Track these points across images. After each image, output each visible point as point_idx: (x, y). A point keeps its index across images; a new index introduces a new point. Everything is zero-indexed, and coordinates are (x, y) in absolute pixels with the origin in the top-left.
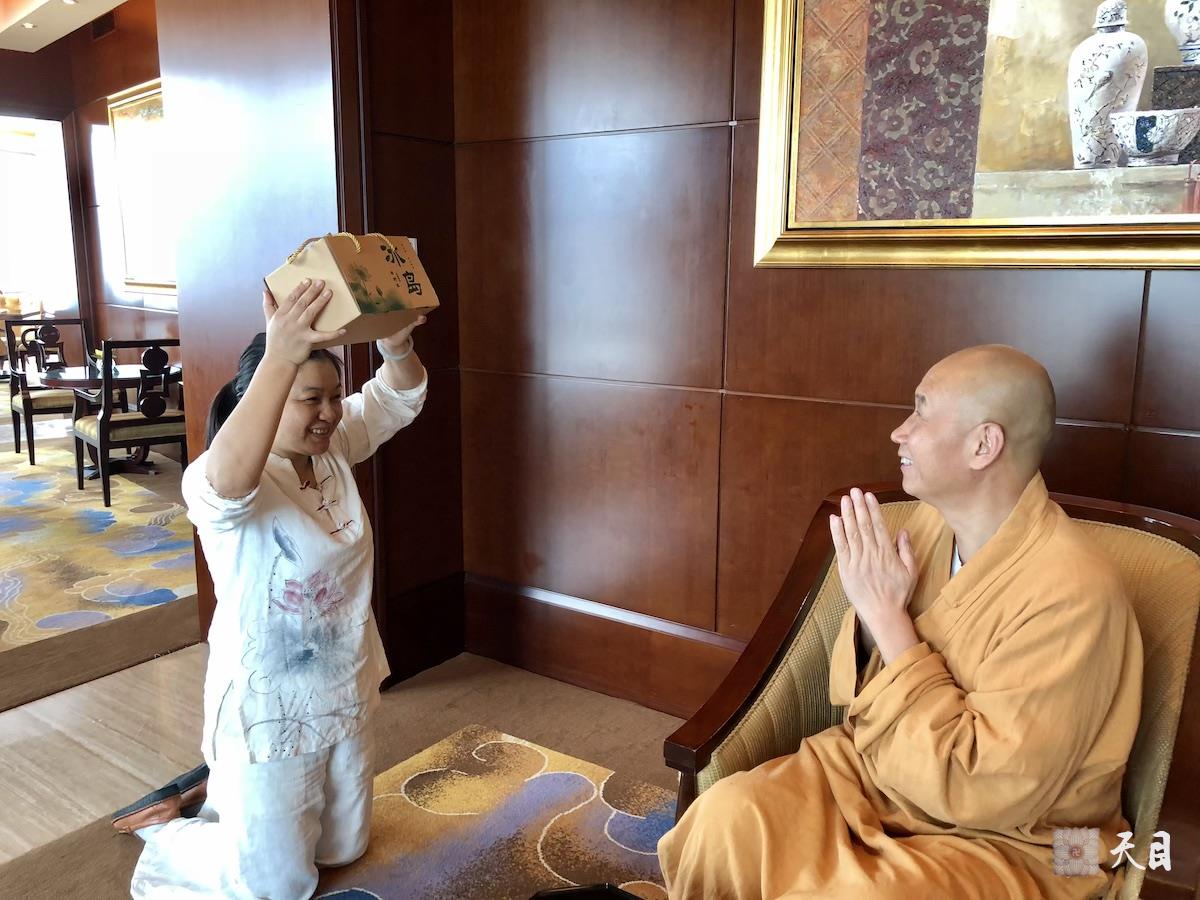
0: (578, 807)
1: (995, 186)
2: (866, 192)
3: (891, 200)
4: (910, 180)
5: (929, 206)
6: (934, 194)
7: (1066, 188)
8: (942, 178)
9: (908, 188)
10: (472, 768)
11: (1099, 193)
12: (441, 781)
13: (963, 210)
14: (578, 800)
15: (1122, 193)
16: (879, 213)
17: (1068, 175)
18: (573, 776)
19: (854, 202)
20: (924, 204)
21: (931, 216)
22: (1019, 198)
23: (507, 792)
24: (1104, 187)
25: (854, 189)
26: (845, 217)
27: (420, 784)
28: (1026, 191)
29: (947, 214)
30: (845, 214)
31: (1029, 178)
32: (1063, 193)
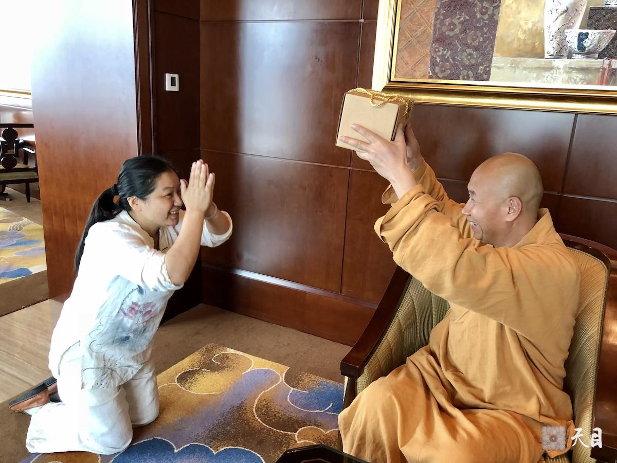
0: (272, 388)
1: (503, 65)
2: (434, 64)
3: (447, 69)
4: (458, 58)
5: (468, 74)
6: (471, 67)
7: (539, 68)
8: (474, 58)
9: (456, 63)
10: (213, 368)
11: (556, 72)
12: (196, 375)
13: (485, 77)
14: (272, 383)
15: (568, 72)
16: (440, 75)
17: (541, 61)
18: (268, 370)
19: (428, 68)
20: (465, 72)
21: (468, 79)
22: (515, 71)
23: (233, 380)
24: (559, 69)
25: (427, 62)
26: (421, 76)
27: (185, 377)
28: (519, 68)
29: (477, 78)
31: (520, 62)
32: (538, 71)
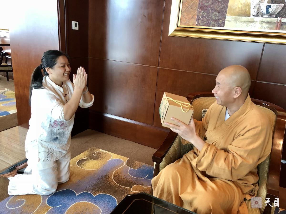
0: (121, 167)
1: (231, 20)
2: (198, 19)
3: (205, 21)
4: (210, 16)
6: (216, 21)
7: (248, 21)
8: (218, 17)
9: (209, 18)
10: (94, 158)
11: (256, 23)
12: (86, 161)
13: (222, 25)
14: (121, 165)
15: (261, 24)
16: (201, 24)
17: (249, 18)
18: (119, 160)
19: (195, 21)
20: (213, 23)
21: (214, 26)
22: (236, 23)
23: (103, 164)
24: (257, 22)
25: (195, 18)
27: (81, 162)
28: (238, 21)
29: (218, 26)
30: (193, 24)
31: (239, 18)
32: (247, 23)
